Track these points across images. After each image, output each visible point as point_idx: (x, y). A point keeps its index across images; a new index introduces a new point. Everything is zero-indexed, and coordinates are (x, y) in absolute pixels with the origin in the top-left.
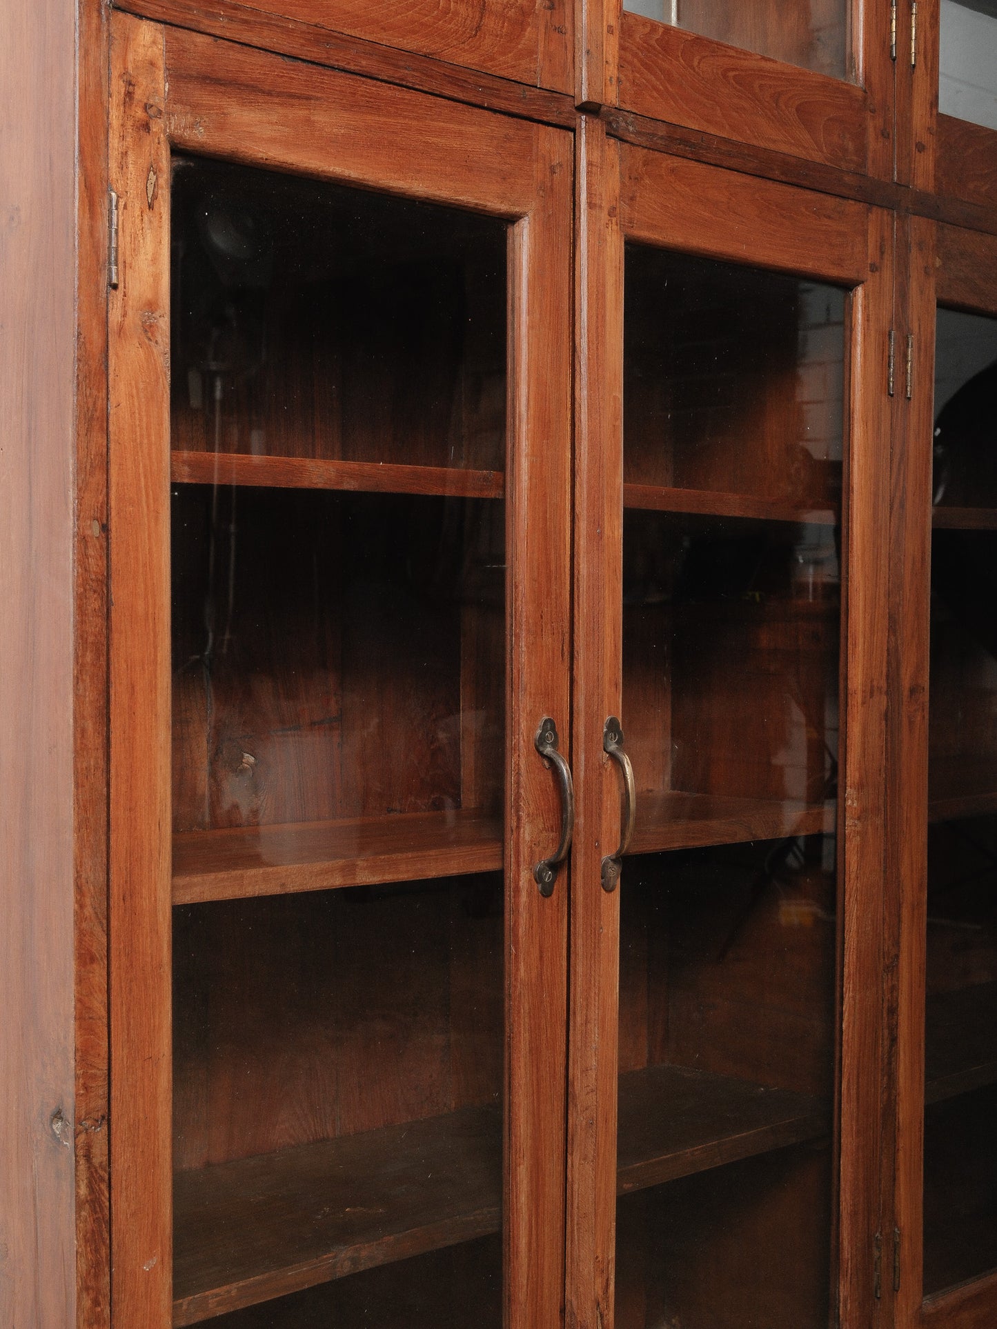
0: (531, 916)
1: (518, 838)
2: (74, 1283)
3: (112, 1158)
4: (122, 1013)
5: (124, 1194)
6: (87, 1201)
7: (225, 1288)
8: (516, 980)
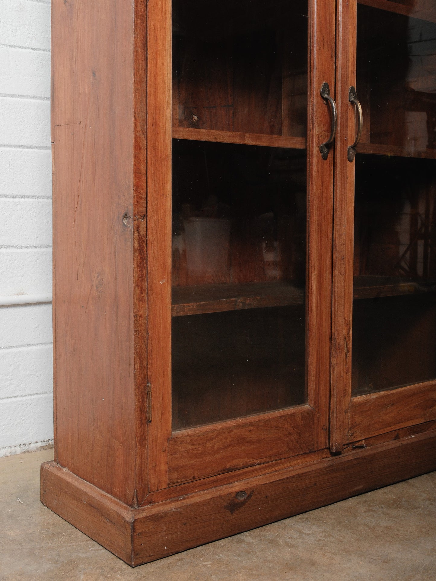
0: (318, 166)
1: (313, 133)
2: (132, 283)
3: (148, 233)
4: (152, 174)
5: (152, 250)
6: (138, 249)
7: (192, 304)
8: (312, 193)
